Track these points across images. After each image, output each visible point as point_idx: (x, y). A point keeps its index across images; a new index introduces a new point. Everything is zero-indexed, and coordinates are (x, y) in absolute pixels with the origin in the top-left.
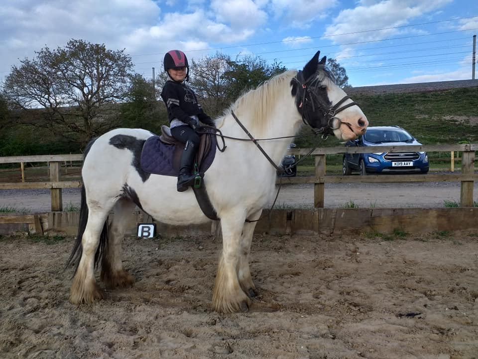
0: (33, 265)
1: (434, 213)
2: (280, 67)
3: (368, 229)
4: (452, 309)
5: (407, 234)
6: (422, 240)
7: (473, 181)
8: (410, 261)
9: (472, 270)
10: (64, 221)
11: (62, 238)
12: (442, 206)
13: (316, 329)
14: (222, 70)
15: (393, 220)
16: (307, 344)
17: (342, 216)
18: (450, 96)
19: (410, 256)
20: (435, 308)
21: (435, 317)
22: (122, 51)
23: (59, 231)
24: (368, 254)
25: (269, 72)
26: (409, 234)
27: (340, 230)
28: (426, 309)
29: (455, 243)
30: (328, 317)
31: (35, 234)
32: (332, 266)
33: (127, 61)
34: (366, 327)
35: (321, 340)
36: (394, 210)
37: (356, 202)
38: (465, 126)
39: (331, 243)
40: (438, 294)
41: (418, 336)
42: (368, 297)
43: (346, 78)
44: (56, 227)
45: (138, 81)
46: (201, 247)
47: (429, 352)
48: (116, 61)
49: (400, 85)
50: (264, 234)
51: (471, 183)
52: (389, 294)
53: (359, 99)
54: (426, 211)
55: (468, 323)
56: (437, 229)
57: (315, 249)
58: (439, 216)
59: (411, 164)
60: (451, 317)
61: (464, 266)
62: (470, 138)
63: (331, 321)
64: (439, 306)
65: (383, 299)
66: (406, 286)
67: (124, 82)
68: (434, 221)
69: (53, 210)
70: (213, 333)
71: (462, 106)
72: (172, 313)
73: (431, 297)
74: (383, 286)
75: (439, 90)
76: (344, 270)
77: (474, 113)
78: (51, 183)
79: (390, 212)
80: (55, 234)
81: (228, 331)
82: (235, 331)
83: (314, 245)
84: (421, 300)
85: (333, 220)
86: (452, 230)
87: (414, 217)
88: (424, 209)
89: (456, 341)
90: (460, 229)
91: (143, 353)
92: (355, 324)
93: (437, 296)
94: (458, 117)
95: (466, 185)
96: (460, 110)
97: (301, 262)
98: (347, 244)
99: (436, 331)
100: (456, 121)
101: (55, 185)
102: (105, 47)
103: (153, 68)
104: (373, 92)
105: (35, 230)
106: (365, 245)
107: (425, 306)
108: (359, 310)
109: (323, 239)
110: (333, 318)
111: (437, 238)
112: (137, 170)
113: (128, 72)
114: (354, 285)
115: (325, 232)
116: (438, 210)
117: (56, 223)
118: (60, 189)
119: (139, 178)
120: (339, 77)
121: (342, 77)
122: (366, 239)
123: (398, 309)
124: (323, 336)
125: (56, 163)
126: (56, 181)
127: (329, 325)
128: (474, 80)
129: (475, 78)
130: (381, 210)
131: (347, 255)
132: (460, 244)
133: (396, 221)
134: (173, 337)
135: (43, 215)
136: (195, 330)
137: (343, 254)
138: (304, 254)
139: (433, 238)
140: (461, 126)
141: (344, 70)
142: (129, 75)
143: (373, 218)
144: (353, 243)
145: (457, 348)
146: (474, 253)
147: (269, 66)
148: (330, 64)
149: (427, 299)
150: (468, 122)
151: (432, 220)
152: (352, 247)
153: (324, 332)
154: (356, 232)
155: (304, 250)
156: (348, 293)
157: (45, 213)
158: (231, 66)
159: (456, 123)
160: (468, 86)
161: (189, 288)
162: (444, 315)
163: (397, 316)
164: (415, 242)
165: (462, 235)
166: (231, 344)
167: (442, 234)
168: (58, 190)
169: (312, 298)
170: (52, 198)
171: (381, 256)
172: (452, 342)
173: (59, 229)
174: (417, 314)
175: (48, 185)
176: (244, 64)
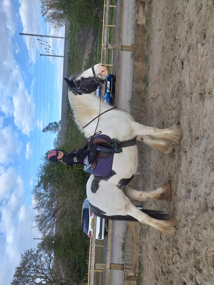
0: (155, 274)
1: (136, 63)
2: (45, 156)
3: (142, 94)
4: (180, 47)
5: (146, 76)
6: (149, 68)
7: (121, 45)
8: (159, 72)
9: (163, 44)
10: (130, 262)
11: (140, 263)
12: (132, 60)
13: (189, 103)
14: (42, 191)
15: (138, 82)
16: (194, 104)
17: (135, 106)
18: (71, 68)
19: (156, 72)
20: (180, 54)
21: (183, 53)
22: (22, 255)
23: (136, 266)
24: (154, 92)
25: (47, 163)
26: (146, 75)
27: (142, 108)
28: (180, 58)
29: (151, 53)
30: (183, 99)
31: (137, 282)
32: (160, 108)
33: (29, 253)
34: (187, 81)
35: (193, 98)
36: (133, 81)
37: (128, 100)
38: (89, 61)
39: (148, 110)
40: (174, 55)
41: (191, 58)
42: (175, 85)
43: (55, 123)
44: (133, 268)
45: (42, 246)
46: (148, 178)
47: (197, 52)
48: (27, 260)
49: (62, 93)
50: (142, 146)
51: (122, 46)
52: (173, 76)
53: (68, 115)
54: (135, 67)
55: (186, 40)
56: (144, 62)
57: (151, 118)
58: (138, 61)
59: (109, 82)
60: (183, 47)
61: (162, 47)
62: (95, 59)
63: (185, 97)
64: (179, 53)
65: (175, 78)
66: (170, 70)
67: (41, 256)
68: (140, 63)
69: (123, 269)
70: (190, 150)
71: (78, 62)
72: (181, 175)
73: (175, 57)
74: (170, 80)
75: (68, 74)
76: (162, 101)
77: (82, 56)
78: (107, 269)
79: (134, 83)
80: (137, 269)
81: (189, 143)
82: (189, 140)
83: (149, 119)
84: (176, 62)
85: (137, 111)
86: (144, 56)
87: (137, 72)
88: (134, 67)
89: (193, 43)
90: (144, 52)
91: (199, 179)
92: (186, 86)
93: (175, 55)
94: (83, 65)
95: (123, 48)
96: (80, 64)
97: (157, 123)
98: (149, 103)
99: (189, 51)
100: (86, 65)
101: (108, 267)
102: (18, 267)
103: (34, 239)
104: (65, 108)
105: (134, 282)
106: (150, 95)
107: (179, 59)
108: (180, 86)
109: (146, 115)
110: (184, 96)
111: (148, 62)
112: (110, 178)
113: (35, 252)
114: (169, 94)
115: (143, 115)
116: (134, 61)
117: (131, 268)
118: (111, 264)
119: (114, 176)
120: (54, 127)
121: (54, 125)
122: (147, 95)
123: (180, 70)
124: (191, 99)
125: (95, 265)
126: (106, 266)
127: (187, 98)
128: (64, 57)
129: (63, 56)
130: (133, 87)
131: (155, 102)
132: (151, 51)
133: (139, 81)
134: (192, 169)
135: (125, 275)
136: (188, 160)
137: (154, 104)
138: (153, 123)
139: (148, 63)
140: (88, 63)
141: (51, 124)
142: (37, 252)
143: (137, 92)
144: (149, 100)
145: (195, 41)
146: (156, 44)
147: (44, 163)
148: (46, 131)
149: (176, 59)
150: (87, 60)
151: (139, 64)
152: (151, 100)
153: (190, 99)
154: (144, 100)
155: (151, 123)
156: (173, 95)
157: (125, 274)
158: (40, 185)
159: (86, 66)
160: (67, 59)
161: (169, 174)
162: (183, 50)
163: (183, 69)
164: (150, 71)
165: (147, 51)
166: (195, 139)
167: (146, 60)
168: (112, 265)
169: (175, 110)
170: (116, 269)
171: (156, 86)
172: (193, 44)
173: (134, 266)
174: (182, 61)
175: (108, 271)
176: (41, 177)
